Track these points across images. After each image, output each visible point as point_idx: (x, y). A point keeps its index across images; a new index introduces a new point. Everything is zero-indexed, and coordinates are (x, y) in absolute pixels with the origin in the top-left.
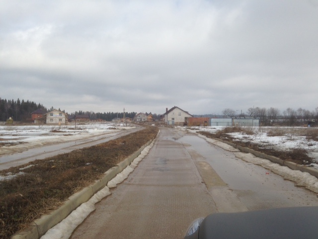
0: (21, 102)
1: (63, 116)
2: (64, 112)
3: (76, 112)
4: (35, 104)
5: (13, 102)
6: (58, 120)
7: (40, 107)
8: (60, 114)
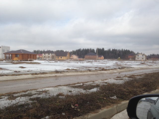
0: (123, 50)
1: (144, 56)
2: (144, 54)
3: (151, 54)
4: (130, 51)
5: (120, 50)
6: (141, 58)
7: (132, 52)
8: (143, 56)
